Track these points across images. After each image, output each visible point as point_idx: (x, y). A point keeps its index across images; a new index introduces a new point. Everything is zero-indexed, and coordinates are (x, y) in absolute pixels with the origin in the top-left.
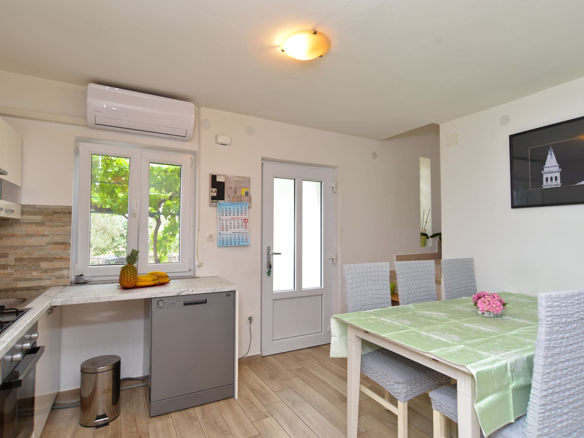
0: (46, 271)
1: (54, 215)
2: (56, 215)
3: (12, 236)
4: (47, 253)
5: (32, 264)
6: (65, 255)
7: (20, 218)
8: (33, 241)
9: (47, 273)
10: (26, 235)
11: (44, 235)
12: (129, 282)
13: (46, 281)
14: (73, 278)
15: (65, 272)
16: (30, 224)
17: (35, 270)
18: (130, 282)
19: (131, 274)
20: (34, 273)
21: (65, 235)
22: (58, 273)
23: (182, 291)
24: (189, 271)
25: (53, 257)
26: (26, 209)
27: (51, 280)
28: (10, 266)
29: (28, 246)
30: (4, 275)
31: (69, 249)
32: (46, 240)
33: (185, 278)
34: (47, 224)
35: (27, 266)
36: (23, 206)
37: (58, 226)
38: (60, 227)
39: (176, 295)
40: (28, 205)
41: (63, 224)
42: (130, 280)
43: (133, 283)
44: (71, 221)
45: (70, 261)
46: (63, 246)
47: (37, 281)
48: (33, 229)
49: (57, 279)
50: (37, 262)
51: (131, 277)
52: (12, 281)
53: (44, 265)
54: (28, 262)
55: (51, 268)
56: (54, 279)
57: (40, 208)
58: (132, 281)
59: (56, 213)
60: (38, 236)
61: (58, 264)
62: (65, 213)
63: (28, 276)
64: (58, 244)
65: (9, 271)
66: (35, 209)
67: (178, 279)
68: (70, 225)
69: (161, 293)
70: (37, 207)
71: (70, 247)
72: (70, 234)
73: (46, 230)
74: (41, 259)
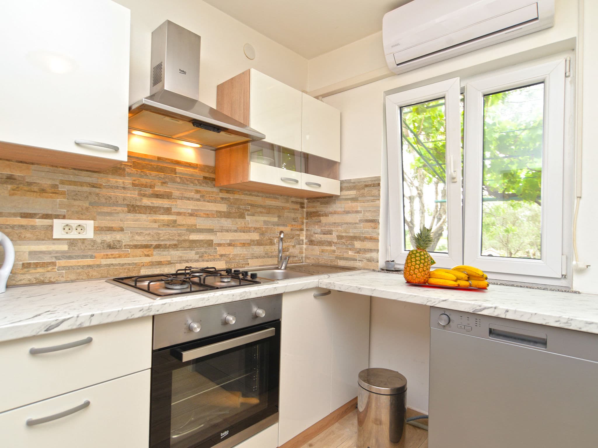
0: (359, 251)
1: (366, 188)
2: (367, 188)
3: (335, 213)
4: (359, 232)
5: (349, 242)
6: (374, 235)
7: (339, 194)
8: (349, 218)
9: (360, 253)
10: (344, 211)
11: (357, 212)
12: (412, 275)
13: (359, 263)
14: (381, 264)
15: (373, 255)
16: (347, 200)
17: (350, 249)
18: (414, 275)
19: (416, 264)
20: (350, 253)
21: (375, 211)
22: (368, 255)
23: (482, 307)
24: (560, 277)
25: (365, 237)
26: (345, 185)
27: (362, 262)
28: (334, 243)
29: (346, 223)
30: (330, 252)
31: (378, 228)
32: (359, 216)
33: (544, 289)
34: (359, 199)
35: (345, 244)
36: (342, 182)
37: (368, 201)
38: (370, 201)
39: (471, 312)
40: (345, 180)
41: (372, 198)
42: (414, 272)
43: (419, 278)
44: (379, 194)
45: (379, 242)
46: (372, 224)
47: (352, 262)
48: (349, 205)
49: (368, 262)
50: (352, 241)
51: (415, 268)
52: (335, 259)
53: (358, 244)
54: (346, 240)
55: (363, 249)
56: (365, 261)
57: (354, 183)
58: (416, 274)
59: (366, 186)
60: (353, 213)
61: (368, 245)
62: (374, 185)
63: (345, 255)
64: (368, 222)
65: (333, 248)
66: (351, 184)
67: (527, 287)
68: (379, 200)
69: (443, 301)
70: (352, 181)
71: (379, 225)
72: (379, 210)
73: (358, 206)
74: (355, 238)
